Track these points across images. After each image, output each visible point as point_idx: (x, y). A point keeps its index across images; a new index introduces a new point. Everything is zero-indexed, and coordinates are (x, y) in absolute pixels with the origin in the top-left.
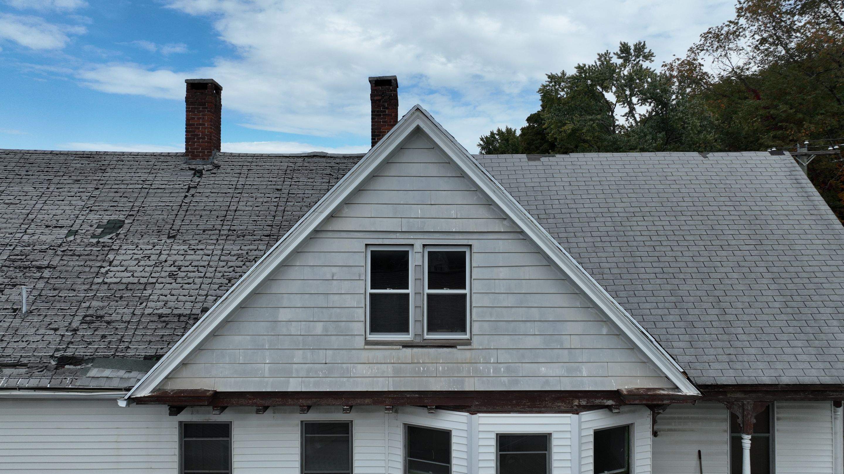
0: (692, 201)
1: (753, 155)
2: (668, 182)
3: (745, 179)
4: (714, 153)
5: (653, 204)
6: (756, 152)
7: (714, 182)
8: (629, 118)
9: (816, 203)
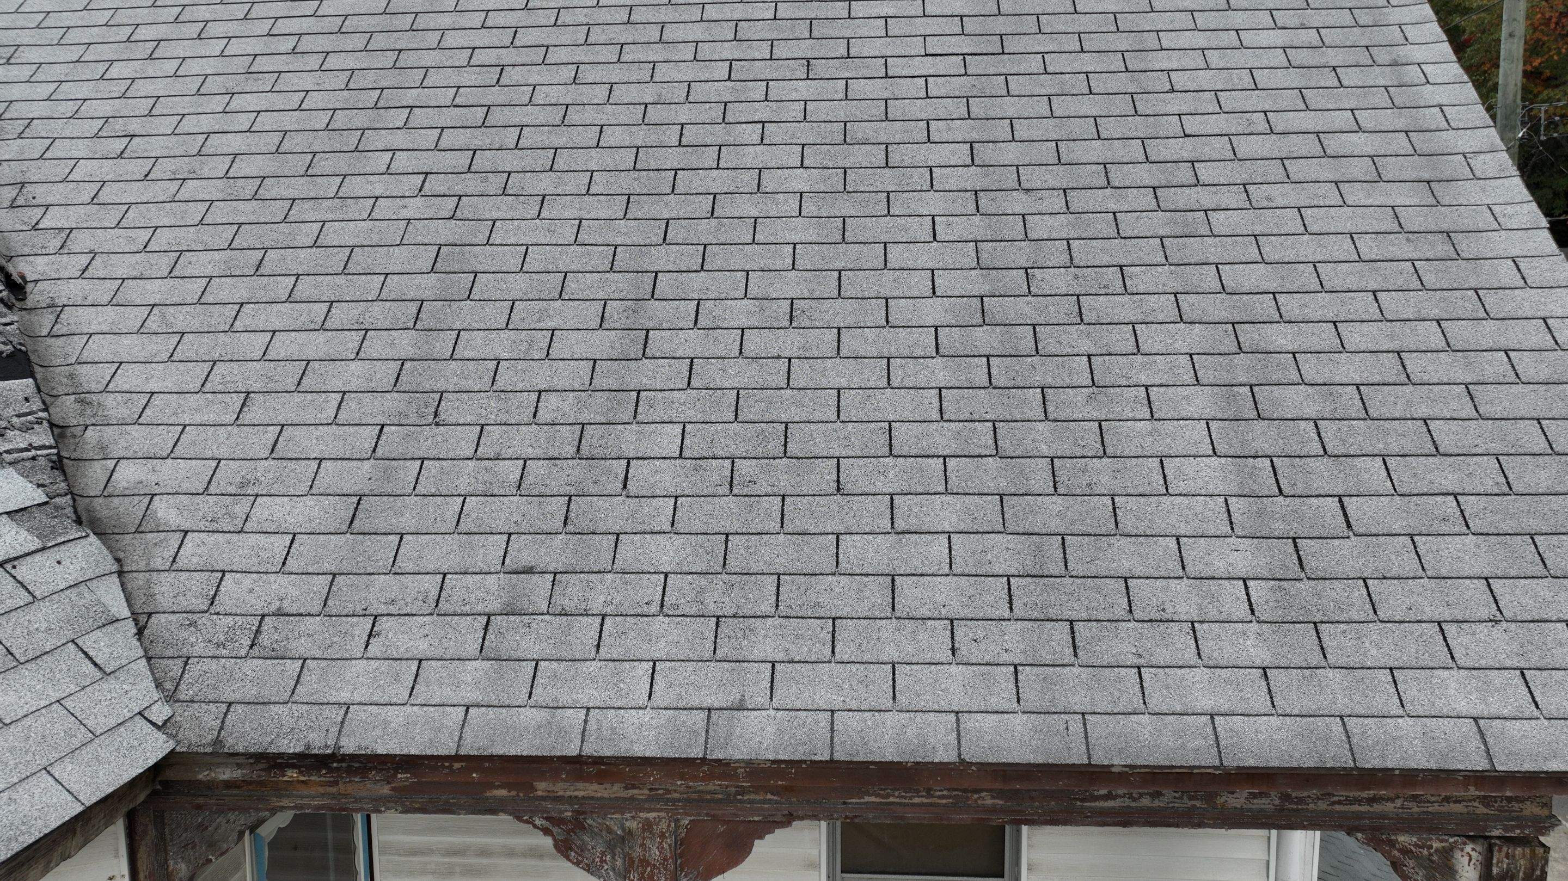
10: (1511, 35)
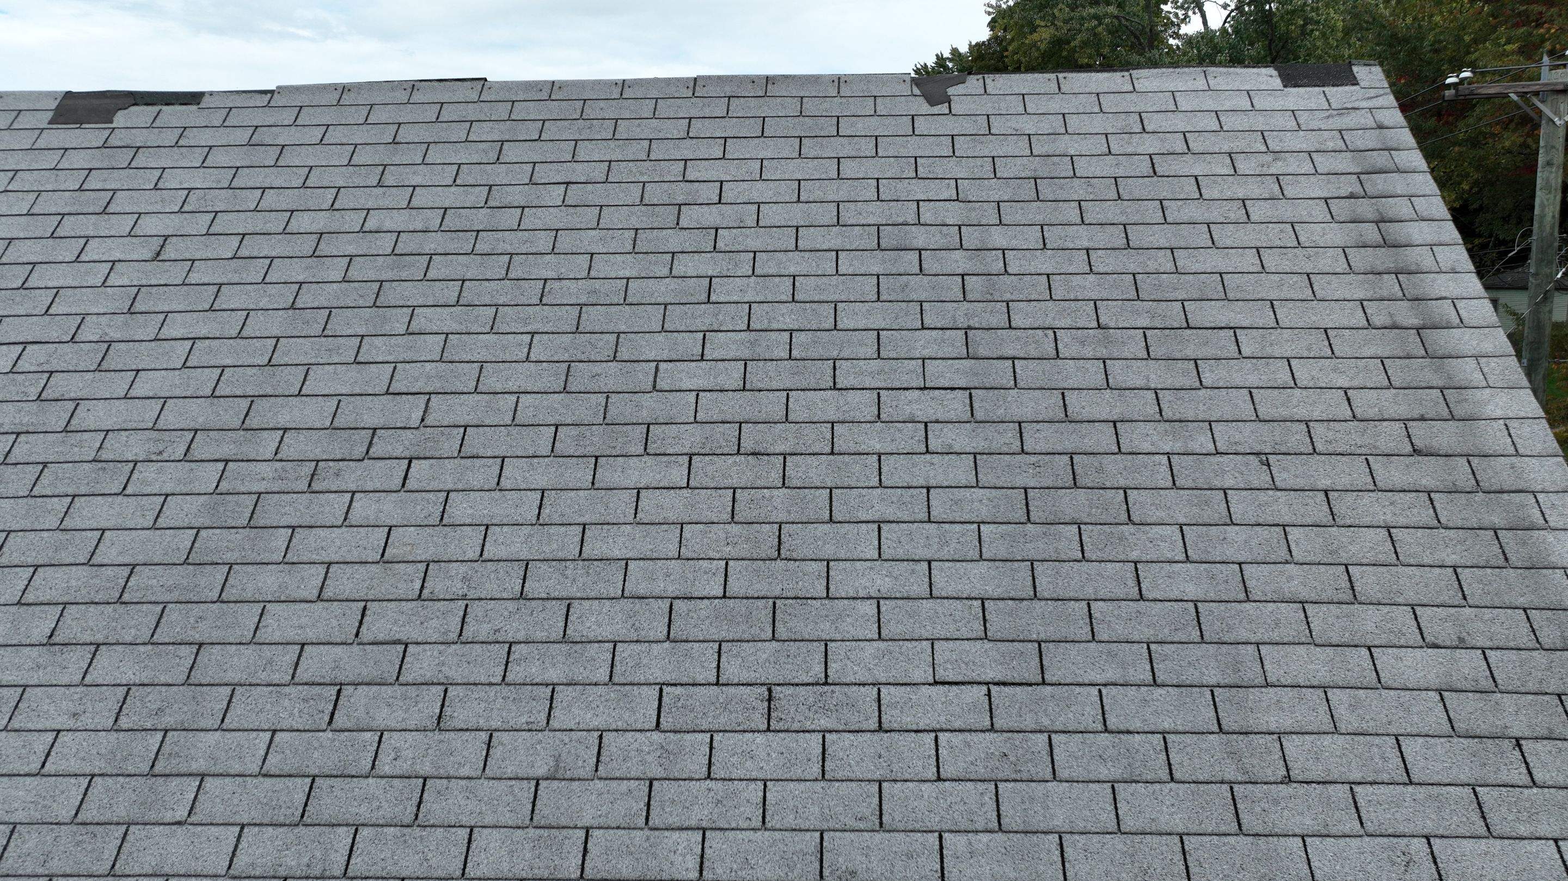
0: (746, 354)
1: (1191, 85)
2: (674, 241)
3: (1102, 218)
4: (989, 78)
5: (520, 377)
6: (1212, 70)
7: (920, 237)
8: (1190, 13)
9: (1467, 370)
10: (1549, 164)
